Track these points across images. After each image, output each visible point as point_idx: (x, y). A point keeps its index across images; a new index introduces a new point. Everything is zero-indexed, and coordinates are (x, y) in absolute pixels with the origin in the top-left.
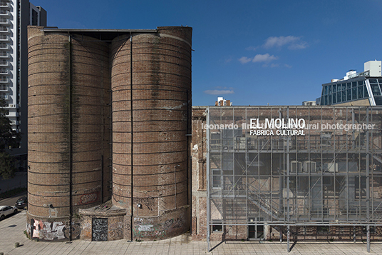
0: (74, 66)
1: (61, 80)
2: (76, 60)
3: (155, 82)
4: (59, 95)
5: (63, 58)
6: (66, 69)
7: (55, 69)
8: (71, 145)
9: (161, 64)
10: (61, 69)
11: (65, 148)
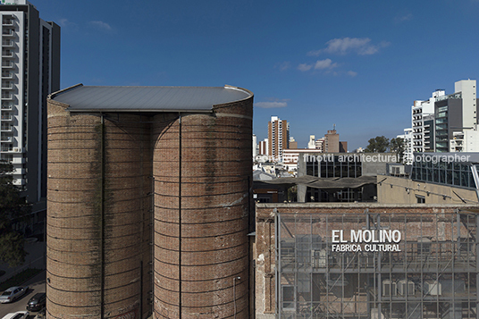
0: (108, 153)
1: (91, 172)
2: (110, 145)
3: (210, 174)
4: (89, 191)
5: (94, 145)
6: (97, 158)
7: (83, 158)
8: (103, 254)
9: (218, 150)
10: (91, 158)
11: (95, 259)
